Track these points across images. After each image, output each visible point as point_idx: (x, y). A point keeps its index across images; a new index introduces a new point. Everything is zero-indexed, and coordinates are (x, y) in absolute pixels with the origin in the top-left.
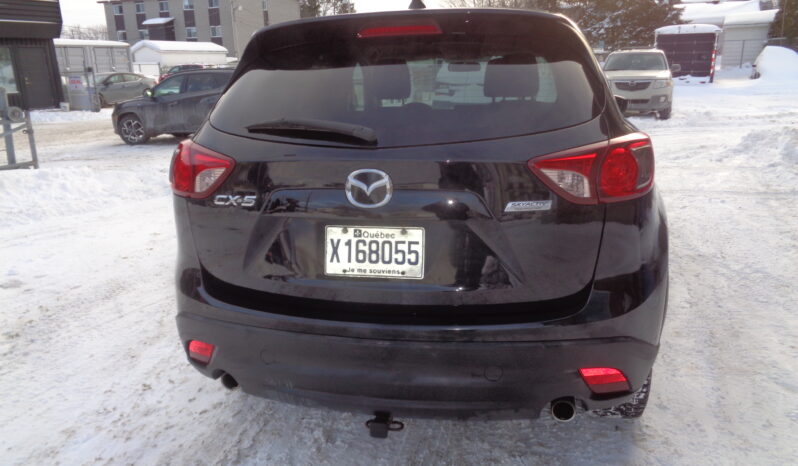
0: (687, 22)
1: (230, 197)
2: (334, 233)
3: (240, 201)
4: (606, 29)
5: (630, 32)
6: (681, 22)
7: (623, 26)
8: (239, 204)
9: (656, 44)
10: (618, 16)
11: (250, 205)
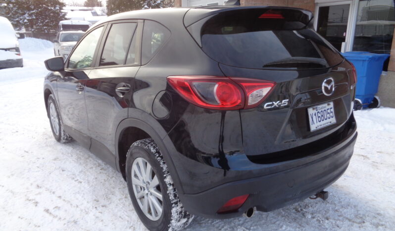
0: (69, 19)
1: (274, 103)
2: (311, 111)
3: (280, 104)
4: (28, 20)
5: (42, 22)
6: (66, 19)
7: (37, 19)
8: (280, 105)
9: (62, 29)
10: (32, 14)
11: (286, 104)
